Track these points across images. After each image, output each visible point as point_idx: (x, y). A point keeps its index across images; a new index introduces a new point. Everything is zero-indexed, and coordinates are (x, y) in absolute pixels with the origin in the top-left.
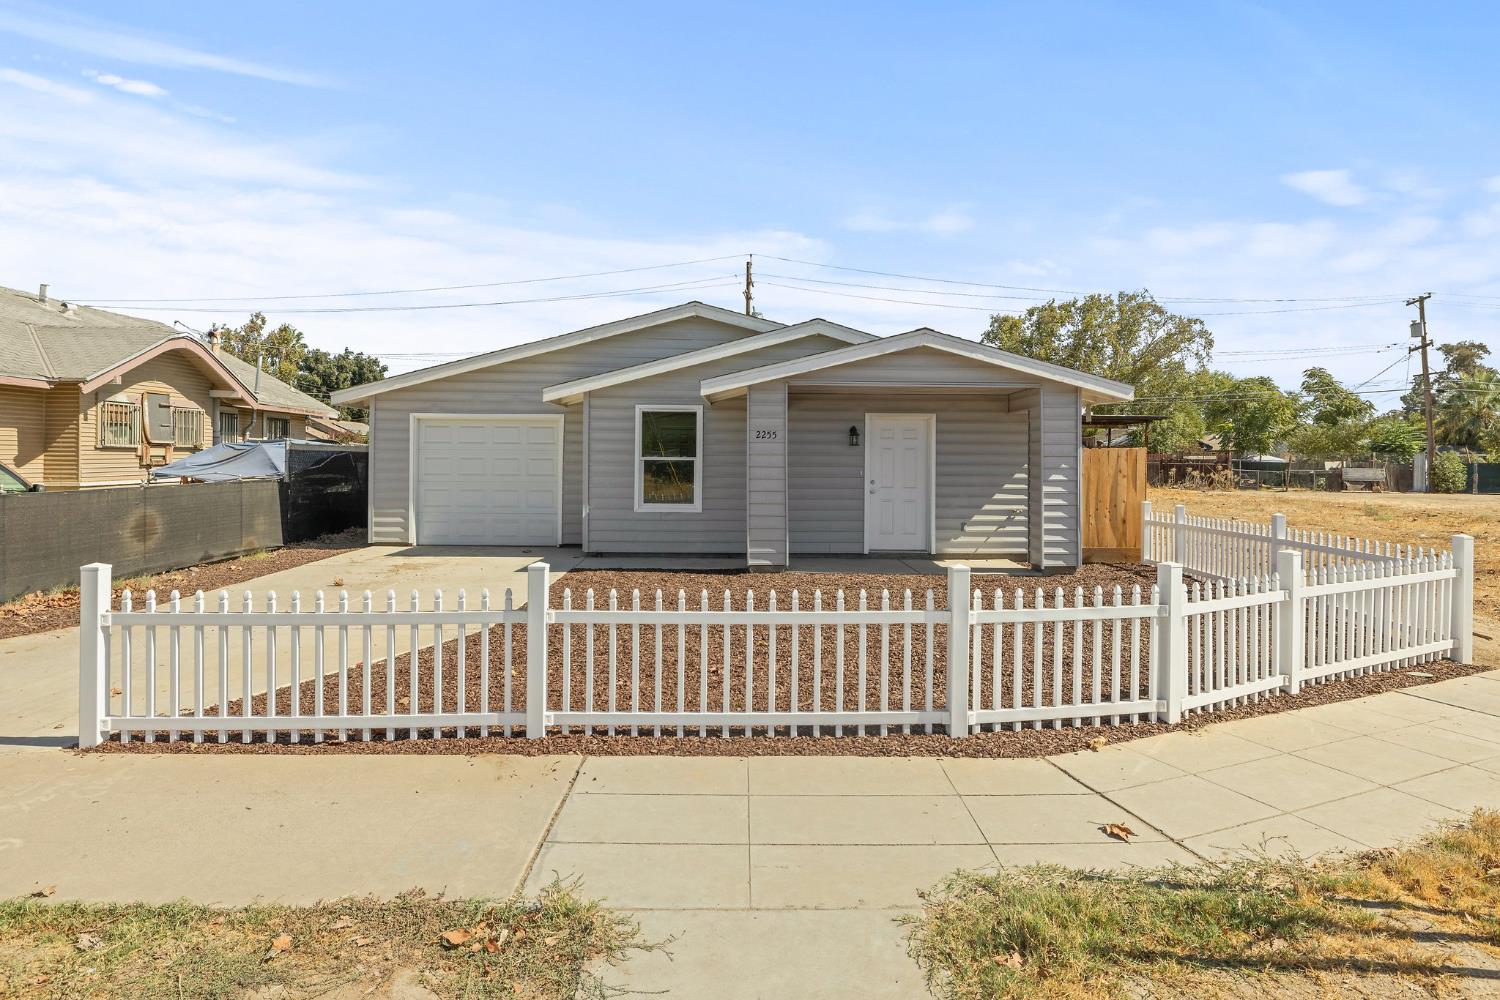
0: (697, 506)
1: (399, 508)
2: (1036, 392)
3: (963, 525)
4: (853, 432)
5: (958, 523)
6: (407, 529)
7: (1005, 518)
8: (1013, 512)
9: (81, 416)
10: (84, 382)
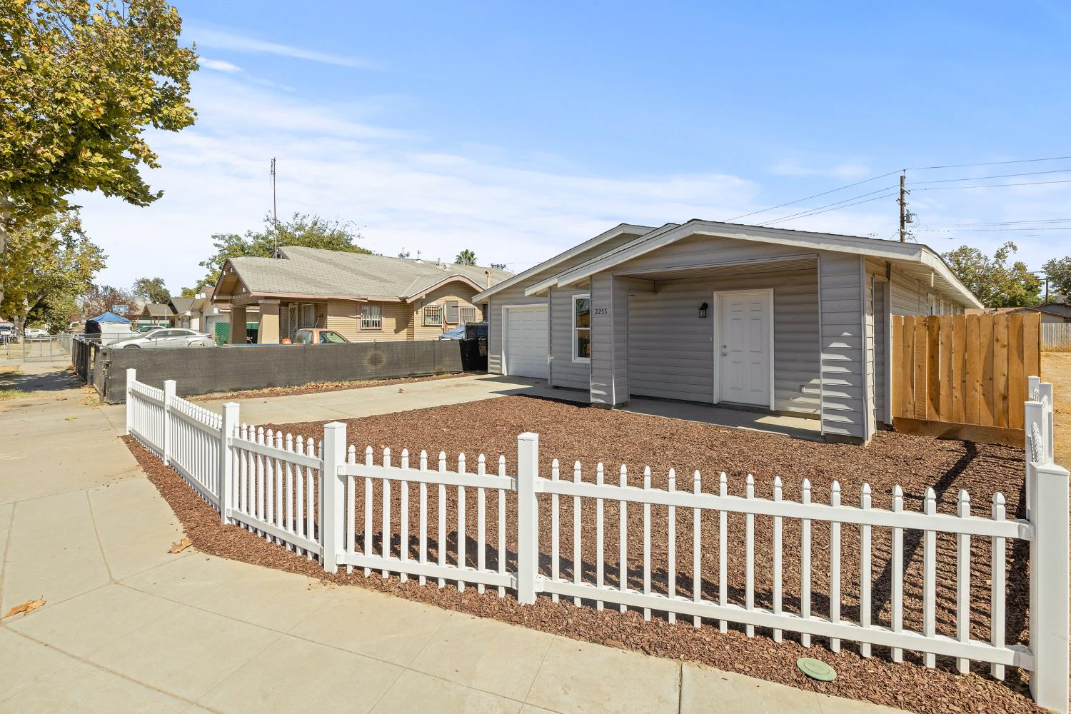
1: (499, 355)
3: (801, 387)
4: (705, 307)
5: (797, 385)
6: (502, 366)
9: (415, 312)
10: (407, 298)
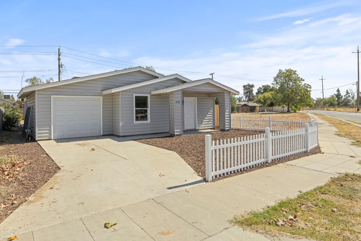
0: (149, 121)
1: (47, 127)
2: (224, 93)
3: (202, 122)
5: (201, 122)
6: (51, 134)
7: (209, 120)
8: (210, 119)
